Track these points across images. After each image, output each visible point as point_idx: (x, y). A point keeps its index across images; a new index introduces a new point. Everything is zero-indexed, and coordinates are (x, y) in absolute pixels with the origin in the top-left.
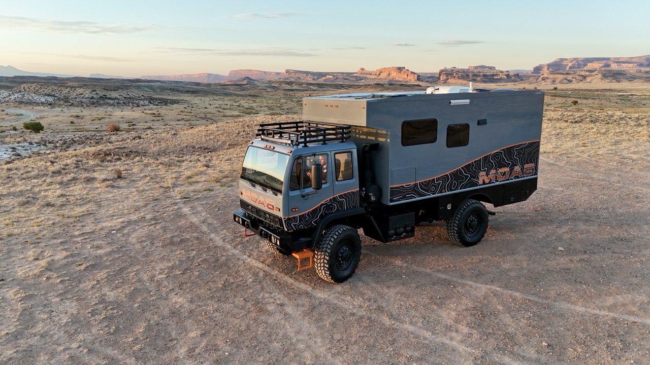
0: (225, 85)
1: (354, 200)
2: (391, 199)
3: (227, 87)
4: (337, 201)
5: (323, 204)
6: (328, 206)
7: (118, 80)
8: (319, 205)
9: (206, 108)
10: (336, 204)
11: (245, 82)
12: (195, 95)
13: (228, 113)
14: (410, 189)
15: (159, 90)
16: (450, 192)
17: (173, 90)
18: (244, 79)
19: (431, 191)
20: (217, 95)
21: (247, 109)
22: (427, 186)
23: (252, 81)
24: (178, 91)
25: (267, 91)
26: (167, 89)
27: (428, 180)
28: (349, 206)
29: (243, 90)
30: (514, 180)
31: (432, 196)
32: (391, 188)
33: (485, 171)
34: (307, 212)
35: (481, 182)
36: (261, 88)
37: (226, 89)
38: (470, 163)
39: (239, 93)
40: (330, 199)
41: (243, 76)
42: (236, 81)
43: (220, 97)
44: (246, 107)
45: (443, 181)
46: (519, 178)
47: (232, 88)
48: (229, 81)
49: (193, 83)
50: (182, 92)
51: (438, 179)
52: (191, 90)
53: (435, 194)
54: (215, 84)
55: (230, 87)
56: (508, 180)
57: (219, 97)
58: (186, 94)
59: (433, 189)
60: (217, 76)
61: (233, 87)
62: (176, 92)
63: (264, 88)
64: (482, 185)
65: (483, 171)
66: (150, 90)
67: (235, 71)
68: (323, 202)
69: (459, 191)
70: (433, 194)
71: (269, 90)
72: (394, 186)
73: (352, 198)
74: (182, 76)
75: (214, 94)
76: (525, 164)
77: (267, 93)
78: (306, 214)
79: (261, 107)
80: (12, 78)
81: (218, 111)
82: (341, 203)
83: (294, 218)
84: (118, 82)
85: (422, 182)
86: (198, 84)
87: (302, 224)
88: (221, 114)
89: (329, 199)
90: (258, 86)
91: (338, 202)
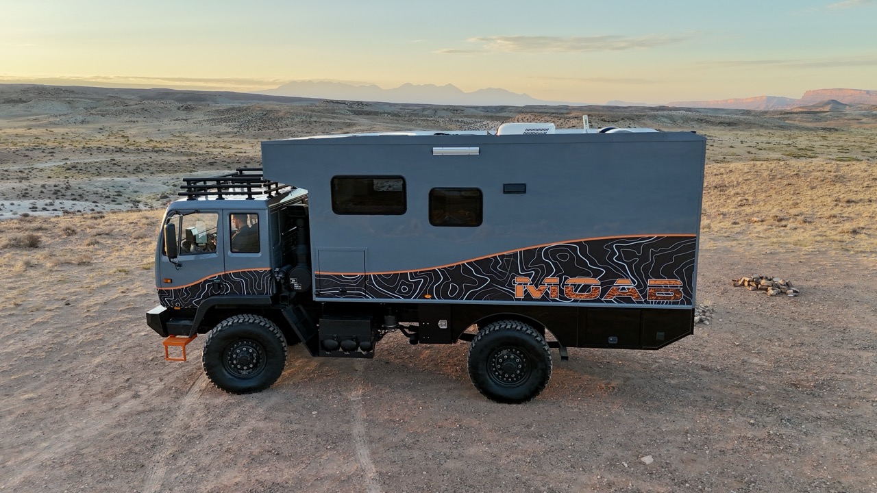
0: (791, 113)
1: (259, 283)
2: (317, 291)
3: (792, 115)
4: (231, 281)
5: (207, 281)
6: (217, 285)
7: (636, 108)
8: (202, 280)
9: (732, 147)
10: (230, 285)
11: (827, 108)
12: (730, 128)
13: (764, 154)
14: (356, 282)
15: (682, 122)
16: (443, 301)
17: (700, 121)
18: (828, 103)
19: (400, 291)
20: (767, 128)
21: (799, 149)
22: (392, 282)
23: (840, 106)
24: (707, 122)
25: (861, 123)
26: (693, 120)
27: (392, 273)
28: (252, 290)
29: (818, 120)
30: (616, 305)
31: (402, 300)
32: (316, 276)
33: (529, 276)
34: (184, 287)
35: (519, 293)
36: (850, 117)
37: (788, 119)
38: (489, 257)
39: (809, 125)
40: (220, 276)
41: (827, 99)
42: (813, 106)
43: (770, 131)
44: (799, 147)
45: (425, 280)
46: (634, 303)
47: (799, 117)
48: (800, 108)
49: (740, 110)
50: (713, 124)
51: (415, 275)
52: (727, 121)
53: (409, 297)
54: (775, 112)
55: (796, 116)
56: (598, 301)
57: (768, 131)
58: (718, 127)
59: (405, 289)
60: (782, 100)
61: (801, 115)
62: (704, 125)
63: (857, 117)
64: (523, 300)
65: (525, 275)
66: (668, 121)
67: (814, 91)
68: (208, 278)
69: (464, 301)
70: (404, 297)
71: (864, 120)
72: (321, 273)
73: (255, 280)
74: (727, 101)
75: (762, 126)
76: (647, 278)
77: (858, 126)
78: (183, 289)
79: (828, 147)
80: (522, 107)
81: (749, 152)
82: (238, 285)
83: (168, 291)
84: (636, 111)
85: (379, 276)
86: (748, 112)
87: (178, 301)
88: (751, 155)
89: (217, 275)
90: (846, 115)
91: (234, 282)
